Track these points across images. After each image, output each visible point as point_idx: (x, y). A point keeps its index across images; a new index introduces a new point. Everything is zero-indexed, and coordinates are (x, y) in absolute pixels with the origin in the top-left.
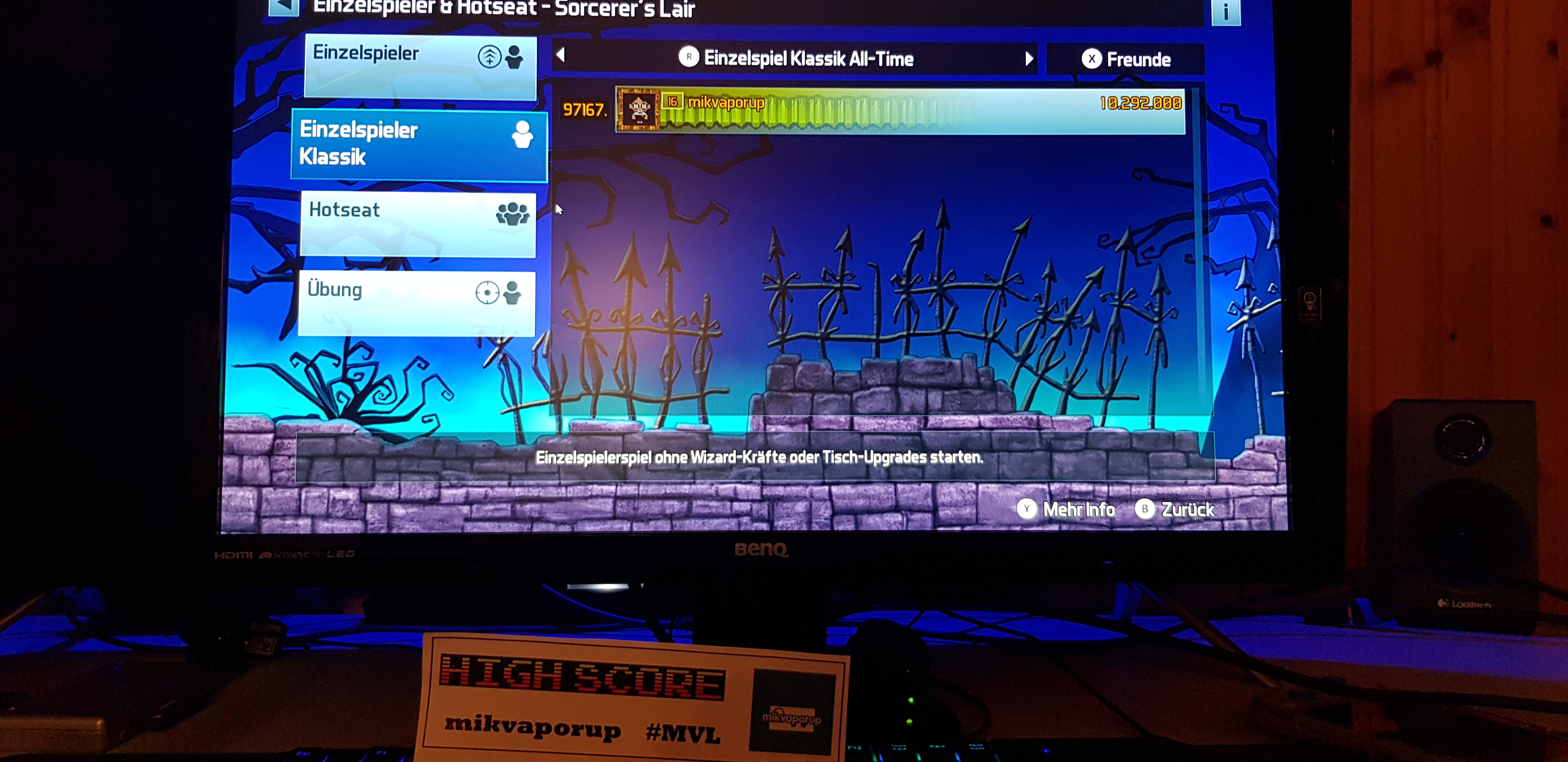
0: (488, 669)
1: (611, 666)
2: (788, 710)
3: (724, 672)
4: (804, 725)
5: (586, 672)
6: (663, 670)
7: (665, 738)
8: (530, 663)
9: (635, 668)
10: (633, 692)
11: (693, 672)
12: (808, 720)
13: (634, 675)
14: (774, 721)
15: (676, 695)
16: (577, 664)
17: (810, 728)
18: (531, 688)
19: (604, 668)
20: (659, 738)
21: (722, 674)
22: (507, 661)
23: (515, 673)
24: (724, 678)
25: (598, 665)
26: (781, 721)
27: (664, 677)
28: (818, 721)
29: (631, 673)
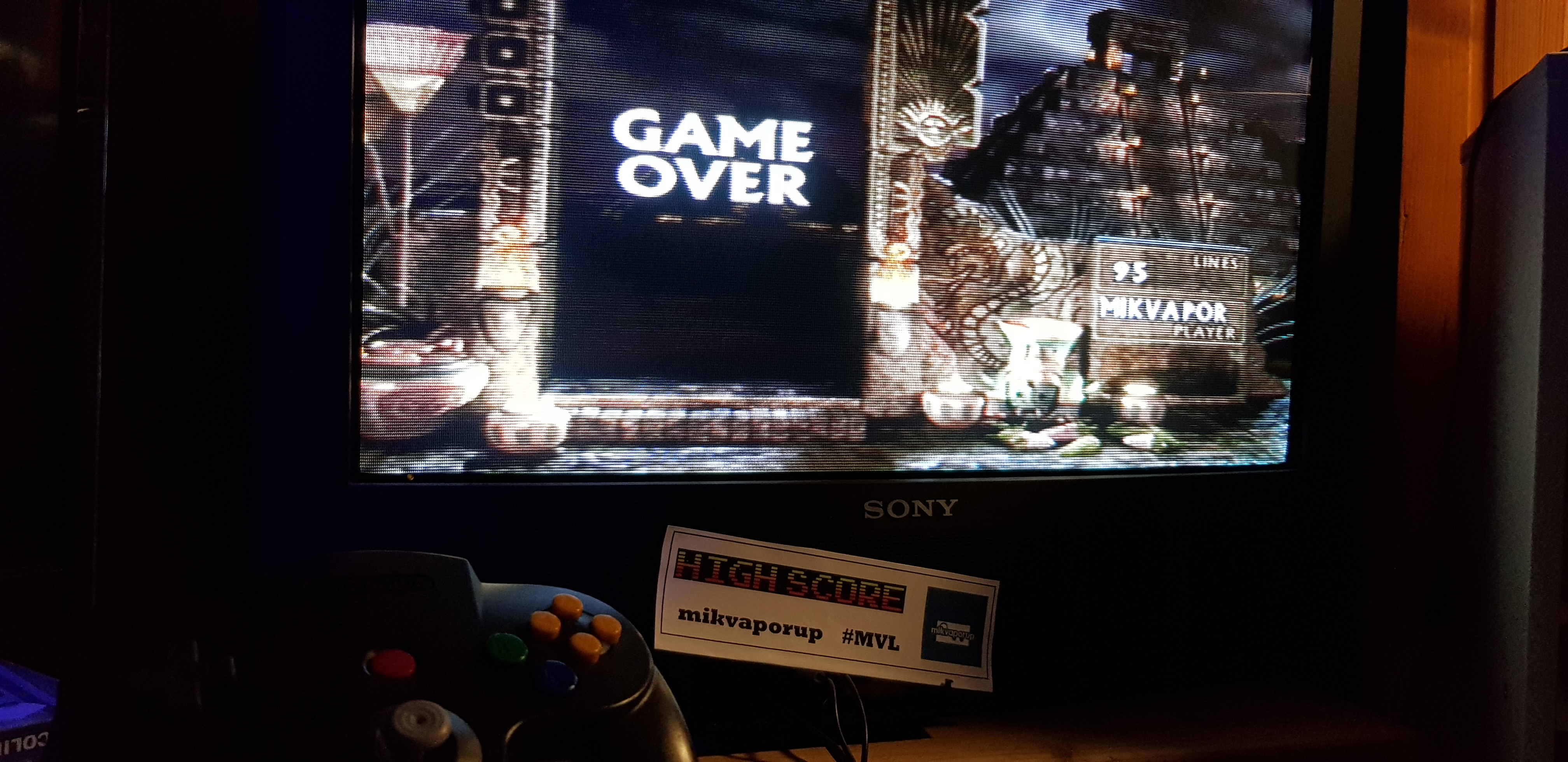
0: (717, 567)
1: (817, 574)
2: (951, 626)
3: (905, 587)
4: (962, 640)
5: (797, 577)
6: (858, 581)
7: (857, 643)
8: (751, 564)
9: (836, 578)
10: (833, 600)
11: (881, 585)
12: (965, 635)
13: (835, 583)
14: (940, 634)
15: (867, 605)
16: (790, 569)
17: (966, 643)
18: (751, 588)
19: (812, 575)
20: (852, 642)
21: (903, 589)
22: (732, 561)
23: (738, 572)
24: (904, 592)
25: (807, 572)
26: (945, 635)
27: (858, 587)
28: (972, 636)
29: (832, 581)
